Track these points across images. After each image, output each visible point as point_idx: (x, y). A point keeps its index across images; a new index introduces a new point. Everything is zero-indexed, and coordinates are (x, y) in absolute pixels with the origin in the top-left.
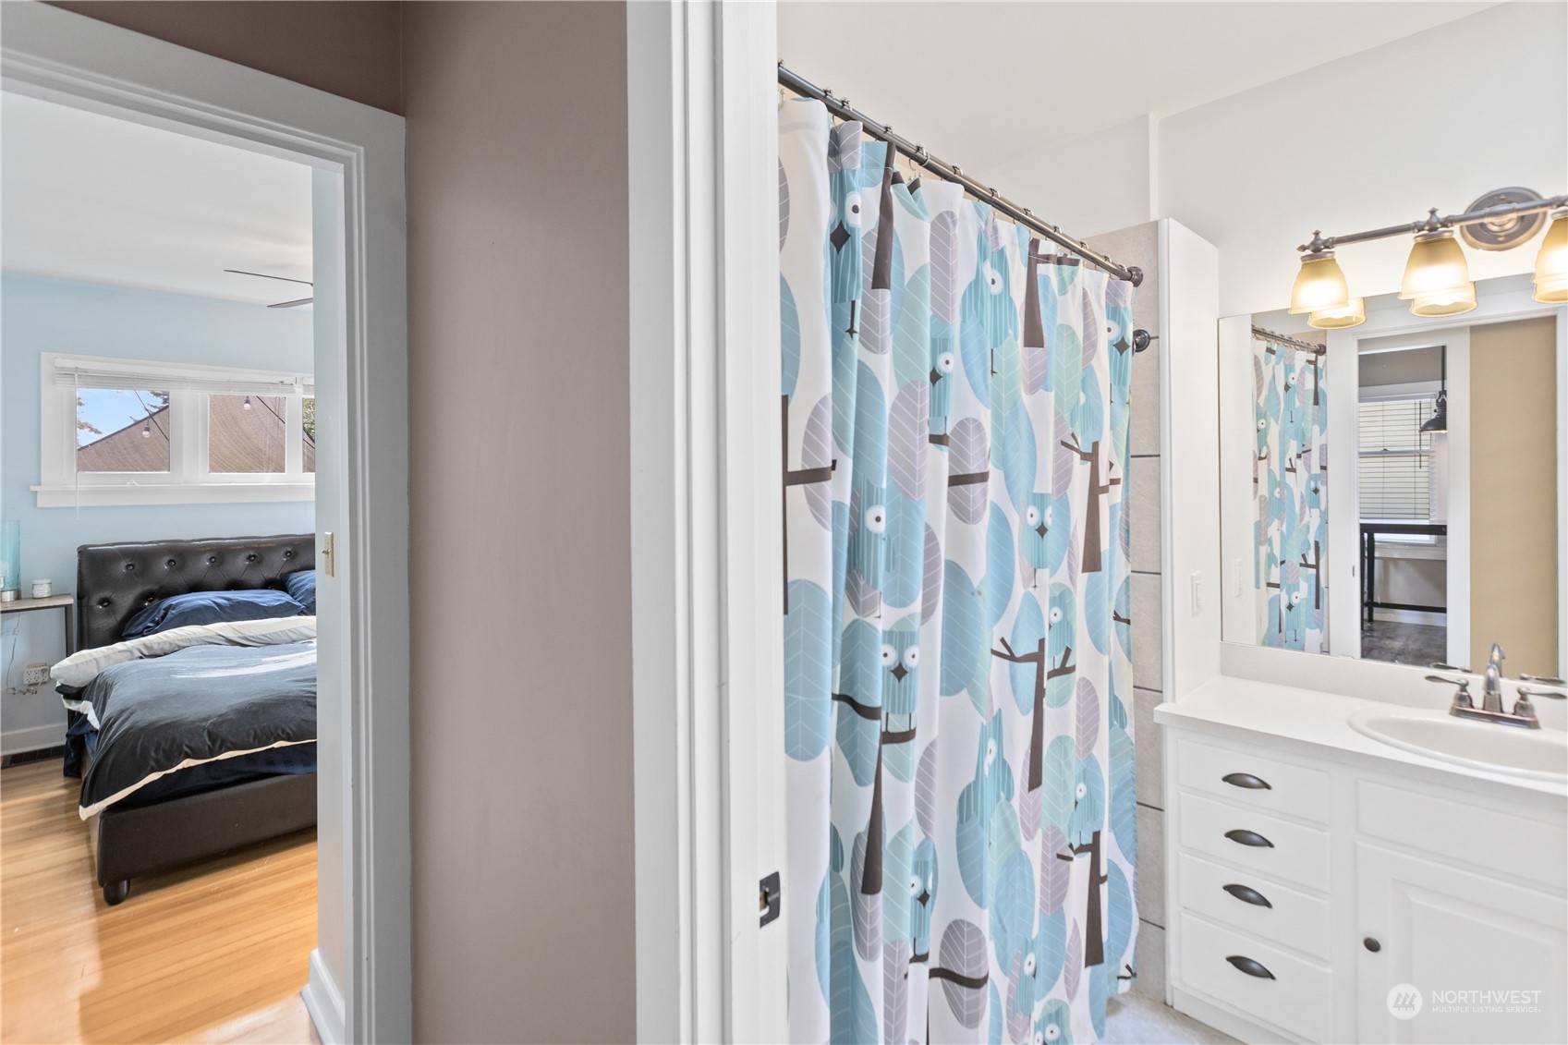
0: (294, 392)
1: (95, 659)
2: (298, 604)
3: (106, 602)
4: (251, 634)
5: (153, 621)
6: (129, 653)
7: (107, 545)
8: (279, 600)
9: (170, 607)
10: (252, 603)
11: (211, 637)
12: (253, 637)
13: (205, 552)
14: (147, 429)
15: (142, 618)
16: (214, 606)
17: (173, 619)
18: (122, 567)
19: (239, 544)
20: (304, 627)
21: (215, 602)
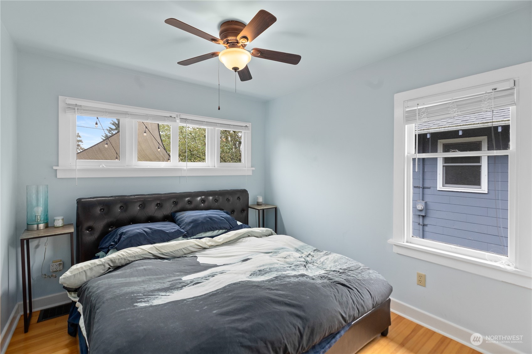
0: (176, 122)
1: (85, 271)
2: (182, 230)
3: (90, 228)
4: (166, 252)
5: (114, 241)
6: (103, 266)
7: (91, 198)
8: (174, 229)
9: (122, 234)
10: (160, 230)
11: (145, 254)
12: (166, 253)
13: (136, 202)
14: (107, 144)
15: (108, 238)
16: (144, 232)
17: (124, 241)
18: (98, 210)
19: (150, 198)
20: (191, 246)
21: (144, 231)
